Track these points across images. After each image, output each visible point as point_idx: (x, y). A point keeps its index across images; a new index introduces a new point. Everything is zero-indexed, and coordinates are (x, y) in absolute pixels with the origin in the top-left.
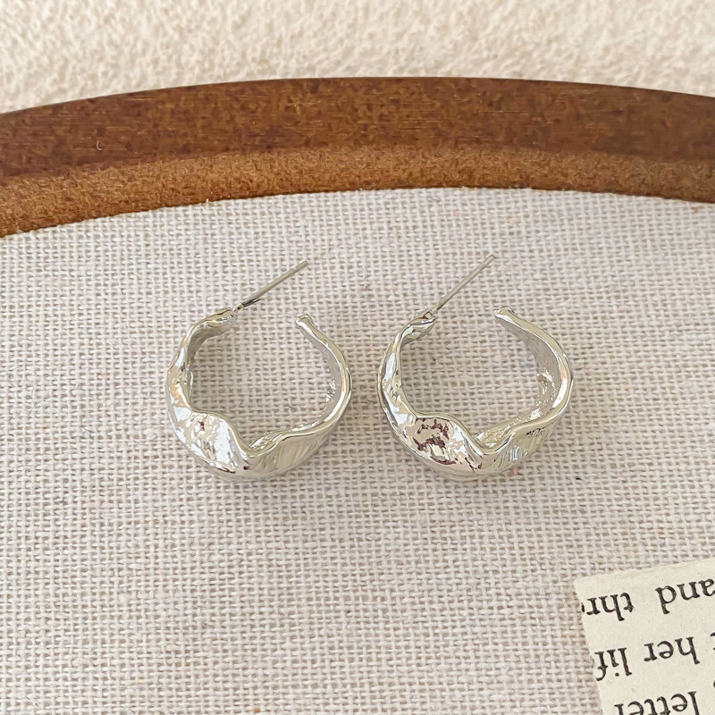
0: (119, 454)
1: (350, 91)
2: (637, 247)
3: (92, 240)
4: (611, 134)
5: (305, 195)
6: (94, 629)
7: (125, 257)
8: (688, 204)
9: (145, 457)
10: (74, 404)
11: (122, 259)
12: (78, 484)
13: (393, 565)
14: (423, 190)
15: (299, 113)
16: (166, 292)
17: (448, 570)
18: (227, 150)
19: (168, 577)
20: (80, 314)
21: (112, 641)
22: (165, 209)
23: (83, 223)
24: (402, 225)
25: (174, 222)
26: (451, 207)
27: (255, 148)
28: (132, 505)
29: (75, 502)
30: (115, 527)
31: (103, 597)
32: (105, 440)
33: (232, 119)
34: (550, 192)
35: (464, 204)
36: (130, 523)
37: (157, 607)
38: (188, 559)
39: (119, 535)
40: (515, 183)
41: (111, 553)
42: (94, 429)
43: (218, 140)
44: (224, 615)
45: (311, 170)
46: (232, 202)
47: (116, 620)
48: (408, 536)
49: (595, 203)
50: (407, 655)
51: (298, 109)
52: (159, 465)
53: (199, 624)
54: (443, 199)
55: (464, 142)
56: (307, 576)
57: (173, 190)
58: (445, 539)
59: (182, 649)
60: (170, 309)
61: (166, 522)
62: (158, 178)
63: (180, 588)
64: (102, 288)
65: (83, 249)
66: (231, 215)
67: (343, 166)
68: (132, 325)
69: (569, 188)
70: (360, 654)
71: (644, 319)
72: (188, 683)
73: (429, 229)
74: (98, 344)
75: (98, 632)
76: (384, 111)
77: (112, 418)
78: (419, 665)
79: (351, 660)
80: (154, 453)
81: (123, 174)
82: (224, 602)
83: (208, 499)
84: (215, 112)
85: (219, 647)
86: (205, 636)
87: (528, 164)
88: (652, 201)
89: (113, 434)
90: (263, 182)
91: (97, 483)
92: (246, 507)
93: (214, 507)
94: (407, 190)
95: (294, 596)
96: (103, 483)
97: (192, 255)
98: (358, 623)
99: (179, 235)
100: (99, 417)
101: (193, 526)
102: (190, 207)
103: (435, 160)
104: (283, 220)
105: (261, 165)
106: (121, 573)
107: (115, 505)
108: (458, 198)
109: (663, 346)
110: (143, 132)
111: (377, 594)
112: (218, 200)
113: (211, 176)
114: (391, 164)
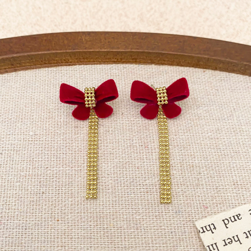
0: (20, 140)
6: (7, 193)
7: (28, 82)
8: (202, 70)
9: (29, 141)
14: (121, 65)
19: (32, 178)
21: (13, 197)
26: (130, 70)
28: (23, 155)
31: (11, 183)
35: (134, 69)
37: (28, 187)
38: (39, 172)
47: (14, 191)
52: (33, 143)
54: (127, 67)
59: (35, 200)
61: (33, 161)
63: (36, 181)
66: (62, 71)
69: (166, 64)
72: (36, 211)
73: (123, 76)
76: (110, 40)
77: (19, 129)
80: (32, 140)
81: (29, 57)
84: (59, 40)
86: (43, 196)
88: (191, 69)
89: (19, 134)
92: (60, 156)
93: (49, 156)
94: (116, 65)
96: (15, 148)
101: (42, 162)
104: (78, 72)
105: (72, 55)
106: (17, 176)
107: (18, 155)
108: (132, 67)
112: (58, 66)
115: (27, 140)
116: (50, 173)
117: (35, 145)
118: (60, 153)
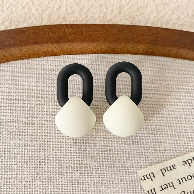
0: (15, 126)
1: (81, 28)
2: (158, 70)
3: (11, 67)
4: (152, 40)
5: (69, 55)
6: (7, 174)
7: (20, 72)
8: (173, 59)
9: (23, 127)
10: (4, 112)
11: (19, 72)
12: (4, 134)
13: (90, 158)
14: (101, 54)
15: (67, 33)
16: (30, 81)
17: (106, 159)
18: (47, 43)
19: (28, 160)
20: (7, 87)
21: (12, 178)
22: (31, 59)
23: (9, 63)
24: (95, 64)
25: (33, 63)
26: (108, 59)
27: (55, 42)
28: (19, 140)
29: (3, 139)
30: (14, 146)
31: (10, 166)
32: (12, 122)
33: (49, 34)
34: (135, 55)
35: (112, 58)
36: (18, 145)
37: (24, 169)
38: (33, 155)
39: (15, 148)
40: (126, 53)
41: (12, 153)
42: (9, 119)
43: (45, 40)
44: (43, 171)
45: (71, 49)
46: (49, 57)
47: (13, 172)
48: (95, 150)
49: (147, 58)
50: (94, 183)
51: (67, 32)
52: (26, 129)
53: (36, 174)
54: (106, 57)
55: (112, 41)
56: (66, 161)
57: (33, 54)
58: (105, 150)
59: (31, 181)
60: (31, 86)
61: (28, 145)
62: (29, 51)
63: (31, 163)
64: (13, 80)
65: (8, 70)
66: (49, 61)
67: (79, 48)
68: (21, 90)
69: (140, 54)
70: (80, 182)
71: (161, 90)
72: (32, 190)
73: (102, 65)
74: (11, 95)
75: (8, 175)
76: (90, 33)
77: (14, 116)
78: (97, 186)
79: (78, 184)
80: (25, 126)
81: (19, 49)
82: (43, 168)
83: (40, 139)
84: (45, 33)
85: (41, 180)
86: (37, 177)
87: (129, 47)
88: (163, 58)
89: (14, 120)
90: (57, 52)
91: (9, 134)
92: (50, 141)
93: (41, 141)
94: (97, 54)
95: (62, 166)
96: (11, 134)
97: (38, 71)
98: (80, 174)
99: (34, 66)
100: (11, 116)
101: (35, 146)
102: (38, 58)
103: (104, 46)
104: (63, 62)
105: (57, 47)
106: (15, 159)
107: (14, 140)
108: (110, 57)
109: (166, 97)
110: (25, 38)
111: (85, 166)
112: (45, 56)
113: (43, 50)
114: (92, 47)
115: (21, 126)
116: (42, 156)
117: (29, 130)
118: (50, 137)
